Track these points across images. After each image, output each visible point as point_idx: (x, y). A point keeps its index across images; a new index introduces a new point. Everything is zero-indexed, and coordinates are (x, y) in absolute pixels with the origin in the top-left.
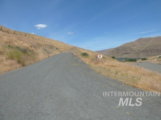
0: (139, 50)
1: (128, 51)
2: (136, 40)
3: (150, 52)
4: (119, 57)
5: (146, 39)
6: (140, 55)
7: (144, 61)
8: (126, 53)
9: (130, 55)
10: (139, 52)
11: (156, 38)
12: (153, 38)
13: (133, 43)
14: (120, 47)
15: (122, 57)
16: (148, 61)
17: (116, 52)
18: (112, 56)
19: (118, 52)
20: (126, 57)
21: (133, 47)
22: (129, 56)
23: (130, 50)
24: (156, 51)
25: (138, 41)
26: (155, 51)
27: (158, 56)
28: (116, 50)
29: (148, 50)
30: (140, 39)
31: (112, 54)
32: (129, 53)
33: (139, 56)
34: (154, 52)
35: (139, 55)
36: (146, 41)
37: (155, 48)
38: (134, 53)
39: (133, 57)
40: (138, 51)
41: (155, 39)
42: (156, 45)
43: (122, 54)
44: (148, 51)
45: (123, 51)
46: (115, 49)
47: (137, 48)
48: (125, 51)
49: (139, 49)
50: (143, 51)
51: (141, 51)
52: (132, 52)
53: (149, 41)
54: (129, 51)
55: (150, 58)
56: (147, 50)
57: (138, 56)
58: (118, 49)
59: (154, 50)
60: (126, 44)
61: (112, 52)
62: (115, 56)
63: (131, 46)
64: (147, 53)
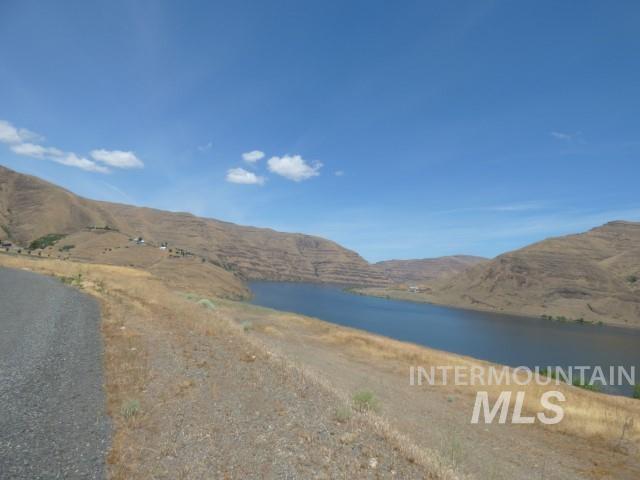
1: (573, 277)
2: (594, 229)
8: (568, 293)
13: (585, 242)
19: (522, 282)
21: (593, 262)
23: (587, 277)
25: (605, 234)
30: (611, 224)
32: (584, 294)
38: (620, 298)
43: (548, 296)
45: (550, 276)
48: (557, 276)
49: (632, 272)
52: (597, 285)
54: (582, 282)
60: (549, 242)
61: (490, 275)
62: (510, 303)
63: (575, 251)
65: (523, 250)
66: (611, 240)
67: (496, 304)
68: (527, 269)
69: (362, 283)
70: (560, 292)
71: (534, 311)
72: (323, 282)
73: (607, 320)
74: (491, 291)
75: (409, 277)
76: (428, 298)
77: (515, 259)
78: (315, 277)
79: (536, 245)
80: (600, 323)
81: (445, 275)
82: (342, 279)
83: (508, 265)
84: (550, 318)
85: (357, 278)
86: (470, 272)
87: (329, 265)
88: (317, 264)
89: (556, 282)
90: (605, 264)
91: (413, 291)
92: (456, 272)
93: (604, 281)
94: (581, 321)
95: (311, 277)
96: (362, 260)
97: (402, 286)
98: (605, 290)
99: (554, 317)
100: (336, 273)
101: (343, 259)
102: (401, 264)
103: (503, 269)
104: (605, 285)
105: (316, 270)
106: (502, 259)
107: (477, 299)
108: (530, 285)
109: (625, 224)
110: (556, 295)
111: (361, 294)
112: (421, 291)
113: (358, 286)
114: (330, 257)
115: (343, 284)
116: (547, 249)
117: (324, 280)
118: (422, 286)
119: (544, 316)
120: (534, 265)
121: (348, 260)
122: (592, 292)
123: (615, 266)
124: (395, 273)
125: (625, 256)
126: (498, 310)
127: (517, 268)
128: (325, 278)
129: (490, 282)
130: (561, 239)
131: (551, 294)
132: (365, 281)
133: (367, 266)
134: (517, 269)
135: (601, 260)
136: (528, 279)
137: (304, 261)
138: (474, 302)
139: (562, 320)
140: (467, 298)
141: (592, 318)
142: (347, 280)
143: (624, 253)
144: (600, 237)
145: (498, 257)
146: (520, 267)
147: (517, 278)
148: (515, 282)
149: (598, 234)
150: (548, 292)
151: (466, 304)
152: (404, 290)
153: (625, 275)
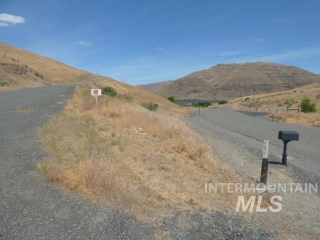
0: (216, 85)
1: (197, 86)
2: (212, 68)
3: (233, 90)
4: (182, 98)
5: (228, 65)
6: (217, 94)
7: (221, 106)
8: (195, 92)
9: (201, 94)
10: (217, 89)
11: (244, 65)
12: (240, 64)
13: (207, 73)
14: (185, 79)
15: (187, 98)
16: (227, 107)
17: (177, 88)
18: (170, 96)
20: (193, 99)
21: (206, 80)
22: (200, 96)
23: (202, 86)
24: (243, 88)
26: (241, 89)
27: (245, 98)
28: (177, 84)
29: (231, 87)
30: (218, 65)
31: (170, 93)
32: (200, 91)
33: (215, 97)
36: (229, 69)
37: (242, 84)
38: (209, 92)
39: (206, 99)
40: (215, 88)
41: (243, 66)
42: (244, 78)
43: (188, 93)
46: (175, 82)
47: (213, 81)
48: (193, 86)
49: (216, 83)
50: (223, 88)
51: (220, 88)
53: (233, 70)
54: (200, 88)
55: (232, 101)
56: (229, 87)
58: (180, 83)
59: (240, 87)
60: (194, 73)
64: (228, 92)
66: (216, 71)
70: (192, 92)
89: (191, 88)
93: (206, 87)
98: (205, 89)
108: (183, 90)
130: (199, 72)
131: (190, 92)
135: (209, 79)
141: (198, 98)
144: (214, 71)
149: (214, 69)
150: (187, 92)
153: (215, 84)
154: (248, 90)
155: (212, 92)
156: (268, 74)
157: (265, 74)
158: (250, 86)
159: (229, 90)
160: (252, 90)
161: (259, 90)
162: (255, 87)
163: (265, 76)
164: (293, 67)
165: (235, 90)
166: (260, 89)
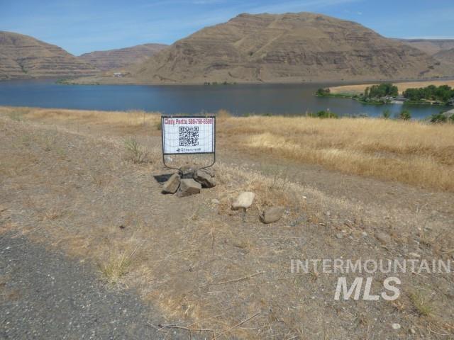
0: (251, 54)
1: (221, 55)
2: (231, 20)
3: (286, 61)
6: (261, 71)
8: (218, 66)
9: (233, 72)
11: (285, 17)
13: (226, 29)
21: (230, 44)
22: (230, 74)
23: (228, 55)
24: (301, 58)
25: (237, 23)
26: (298, 59)
29: (282, 56)
30: (241, 15)
32: (227, 65)
33: (259, 77)
34: (297, 62)
35: (259, 73)
37: (297, 51)
38: (245, 67)
40: (251, 59)
41: (283, 19)
42: (298, 41)
43: (207, 69)
44: (281, 59)
45: (207, 55)
48: (212, 55)
49: (251, 48)
50: (268, 59)
51: (264, 59)
52: (233, 59)
54: (225, 58)
57: (257, 76)
59: (295, 56)
60: (206, 30)
61: (171, 58)
62: (185, 77)
63: (222, 37)
64: (280, 66)
65: (190, 37)
67: (176, 79)
68: (194, 51)
69: (73, 75)
70: (214, 66)
71: (200, 81)
72: (34, 78)
73: (238, 81)
74: (172, 69)
75: (112, 66)
76: (130, 80)
77: (185, 44)
78: (24, 74)
79: (197, 33)
80: (235, 83)
81: (139, 61)
82: (51, 73)
83: (181, 50)
84: (209, 84)
85: (67, 70)
86: (156, 56)
87: (34, 61)
88: (21, 62)
89: (211, 59)
90: (237, 44)
91: (116, 76)
92: (147, 57)
93: (237, 56)
94: (225, 83)
95: (18, 74)
96: (67, 54)
97: (107, 73)
98: (236, 61)
99: (211, 83)
100: (44, 67)
101: (47, 54)
102: (102, 54)
103: (179, 53)
104: (237, 59)
105: (22, 67)
106: (177, 45)
107: (164, 77)
108: (196, 62)
109: (248, 16)
110: (212, 68)
111: (74, 84)
112: (123, 76)
113: (69, 78)
114: (32, 53)
115: (54, 77)
116: (205, 35)
117: (32, 75)
118: (124, 72)
119: (206, 83)
120: (197, 48)
121: (52, 54)
122: (231, 64)
123: (242, 45)
124: (99, 62)
125: (248, 39)
126: (178, 83)
127: (187, 50)
128: (35, 73)
129: (171, 64)
131: (209, 67)
132: (75, 73)
133: (74, 59)
134: (187, 52)
135: (234, 42)
136: (195, 59)
137: (5, 59)
138: (162, 79)
139: (215, 84)
140: (157, 77)
141: (231, 80)
142: (57, 73)
143: (247, 36)
144: (235, 25)
145: (175, 43)
146: (189, 50)
147: (189, 58)
148: (187, 62)
149: (234, 23)
150: (206, 67)
151: (157, 82)
152: (110, 76)
153: (247, 51)
154: (310, 62)
155: (253, 67)
156: (329, 33)
157: (325, 33)
158: (310, 54)
159: (280, 62)
160: (314, 62)
161: (325, 62)
162: (319, 56)
163: (326, 36)
164: (353, 23)
165: (290, 63)
166: (327, 60)
